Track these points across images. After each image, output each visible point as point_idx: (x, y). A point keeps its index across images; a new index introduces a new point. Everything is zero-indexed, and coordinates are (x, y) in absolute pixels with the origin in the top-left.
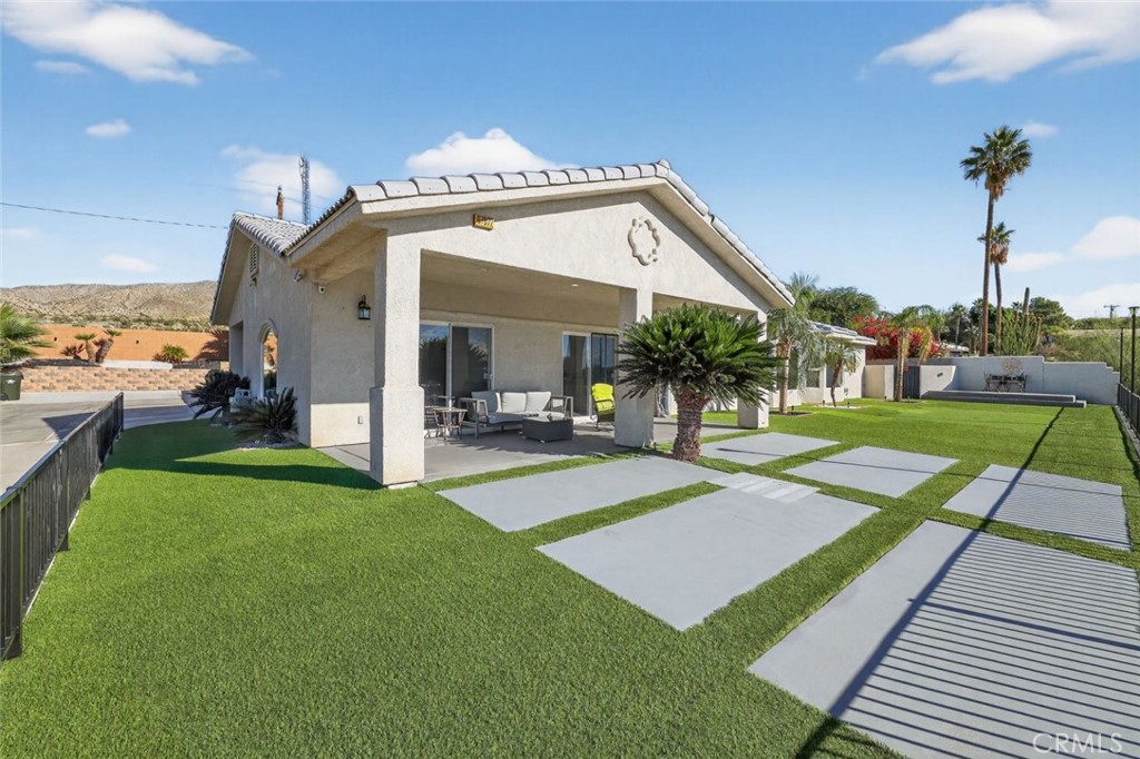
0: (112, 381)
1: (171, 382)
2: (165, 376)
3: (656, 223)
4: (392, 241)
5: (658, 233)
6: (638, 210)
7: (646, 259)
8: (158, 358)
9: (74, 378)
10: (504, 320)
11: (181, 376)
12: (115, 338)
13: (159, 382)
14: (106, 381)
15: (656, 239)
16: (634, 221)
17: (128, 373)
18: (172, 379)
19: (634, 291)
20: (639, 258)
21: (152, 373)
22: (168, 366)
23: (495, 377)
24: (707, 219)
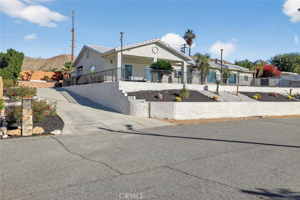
0: (33, 85)
1: (47, 86)
2: (45, 84)
3: (158, 47)
4: (118, 53)
5: (158, 49)
6: (154, 45)
7: (155, 53)
8: (42, 79)
9: (25, 84)
10: (134, 64)
11: (49, 84)
12: (33, 73)
13: (44, 86)
14: (32, 85)
15: (158, 50)
16: (153, 47)
17: (37, 83)
18: (47, 85)
19: (153, 58)
20: (154, 53)
21: (42, 83)
22: (45, 82)
23: (133, 74)
24: (167, 46)
